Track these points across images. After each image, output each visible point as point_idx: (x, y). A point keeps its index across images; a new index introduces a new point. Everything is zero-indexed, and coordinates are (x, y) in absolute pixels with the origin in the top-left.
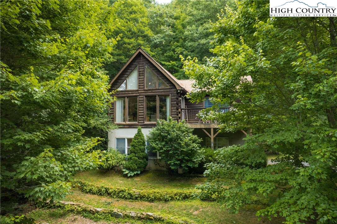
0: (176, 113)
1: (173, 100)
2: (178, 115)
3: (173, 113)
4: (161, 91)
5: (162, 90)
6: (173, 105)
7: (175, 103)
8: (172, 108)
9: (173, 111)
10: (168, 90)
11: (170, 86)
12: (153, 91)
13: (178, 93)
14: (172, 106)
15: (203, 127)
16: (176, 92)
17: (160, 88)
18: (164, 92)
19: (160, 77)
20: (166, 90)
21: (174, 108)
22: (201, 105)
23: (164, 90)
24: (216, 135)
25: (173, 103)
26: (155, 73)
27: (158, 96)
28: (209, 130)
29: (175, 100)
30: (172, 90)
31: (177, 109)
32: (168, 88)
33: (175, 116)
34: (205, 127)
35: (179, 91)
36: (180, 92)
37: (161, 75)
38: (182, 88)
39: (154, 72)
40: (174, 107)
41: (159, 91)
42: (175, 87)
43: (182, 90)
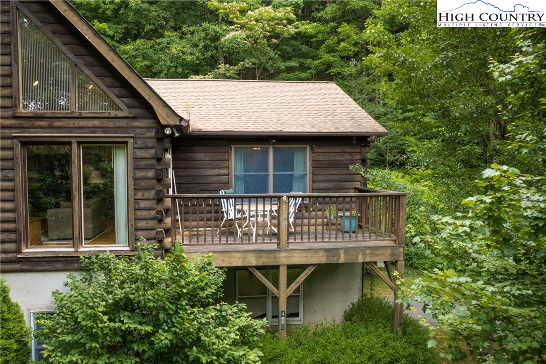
0: (153, 213)
1: (143, 163)
2: (160, 221)
3: (141, 214)
4: (91, 123)
5: (96, 123)
6: (143, 184)
7: (151, 174)
8: (139, 195)
9: (143, 204)
10: (123, 123)
11: (129, 107)
12: (57, 123)
13: (160, 138)
14: (136, 185)
15: (254, 263)
16: (152, 133)
17: (85, 113)
18: (104, 129)
19: (88, 65)
20: (111, 124)
21: (147, 195)
22: (223, 171)
23: (106, 123)
24: (294, 286)
25: (140, 174)
26: (64, 49)
27: (79, 143)
28: (271, 271)
29: (149, 162)
30: (136, 124)
31: (160, 200)
32: (120, 114)
33: (151, 224)
34: (260, 263)
35: (168, 131)
36: (173, 133)
37: (89, 59)
38: (181, 119)
39: (59, 44)
40: (148, 189)
41: (82, 123)
42: (153, 114)
43: (179, 128)
